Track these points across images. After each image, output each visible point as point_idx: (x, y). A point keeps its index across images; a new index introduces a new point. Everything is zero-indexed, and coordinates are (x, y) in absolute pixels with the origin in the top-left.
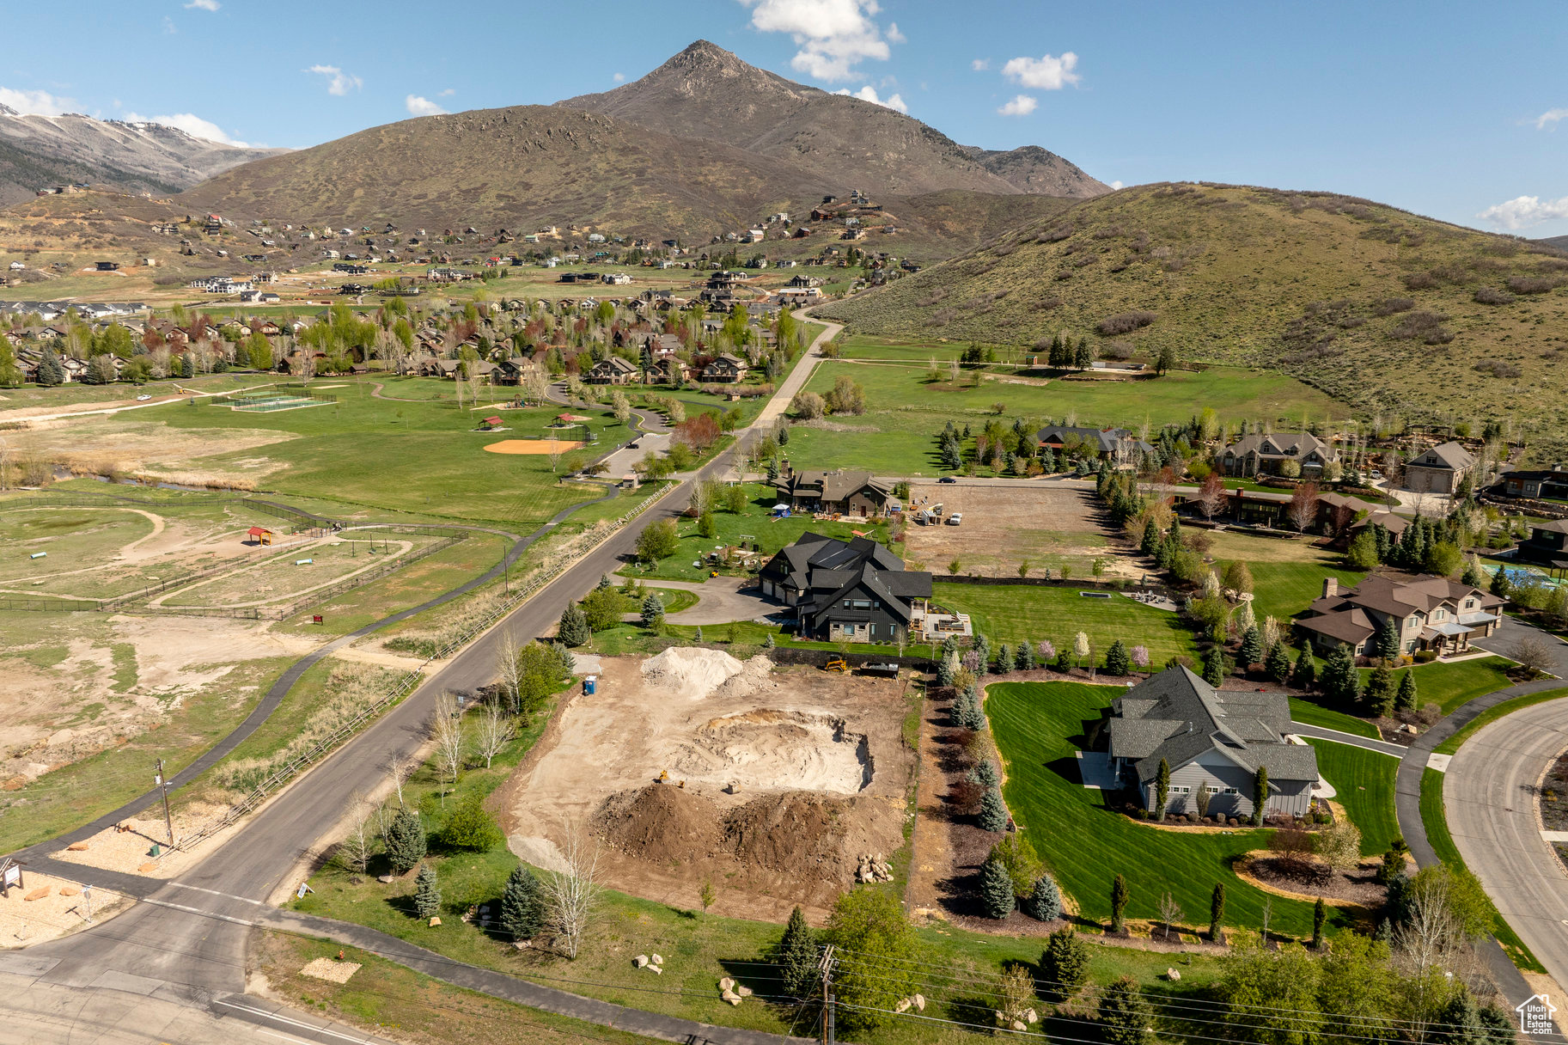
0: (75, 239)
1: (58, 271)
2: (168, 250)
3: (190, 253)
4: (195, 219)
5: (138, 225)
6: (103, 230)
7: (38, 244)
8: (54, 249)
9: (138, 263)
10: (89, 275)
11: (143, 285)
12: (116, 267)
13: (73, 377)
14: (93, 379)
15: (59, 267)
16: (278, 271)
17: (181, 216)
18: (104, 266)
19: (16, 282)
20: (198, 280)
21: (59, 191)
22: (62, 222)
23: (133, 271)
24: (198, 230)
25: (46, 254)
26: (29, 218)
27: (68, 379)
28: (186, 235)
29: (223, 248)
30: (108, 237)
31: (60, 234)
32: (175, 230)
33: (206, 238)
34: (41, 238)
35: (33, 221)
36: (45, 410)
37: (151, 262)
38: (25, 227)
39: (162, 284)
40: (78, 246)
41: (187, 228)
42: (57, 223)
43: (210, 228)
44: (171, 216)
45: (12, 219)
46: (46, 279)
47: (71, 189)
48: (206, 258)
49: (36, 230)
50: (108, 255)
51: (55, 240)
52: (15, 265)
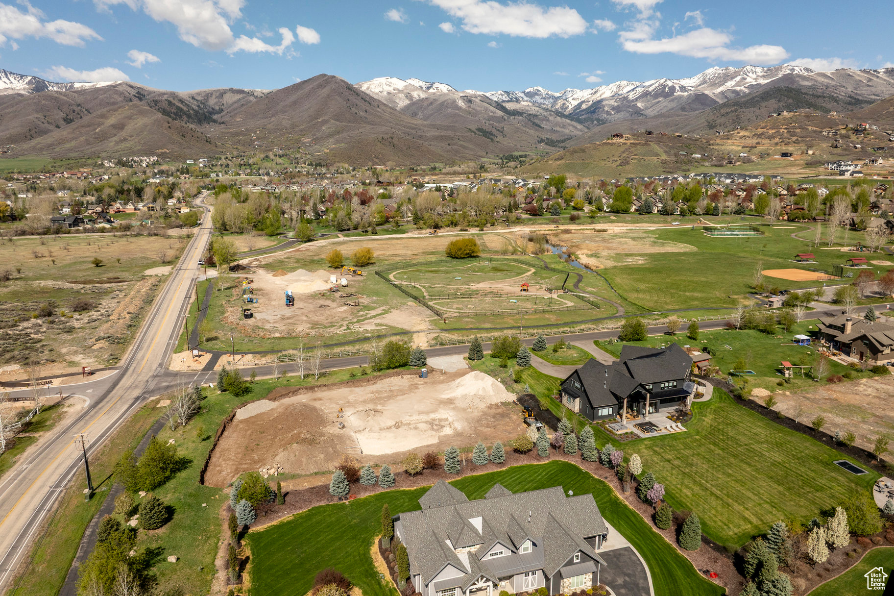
0: (777, 140)
1: (761, 157)
2: (824, 145)
3: (836, 147)
4: (851, 126)
5: (815, 131)
6: (793, 134)
7: (758, 143)
8: (765, 145)
9: (803, 153)
10: (776, 160)
11: (799, 165)
12: (791, 155)
13: (658, 211)
14: (665, 212)
15: (762, 156)
16: (884, 158)
17: (843, 125)
18: (785, 155)
19: (738, 163)
20: (829, 163)
21: (779, 114)
22: (774, 131)
23: (798, 158)
24: (850, 133)
25: (760, 148)
26: (759, 130)
27: (656, 212)
28: (842, 137)
29: (861, 143)
30: (794, 138)
31: (770, 138)
32: (836, 133)
33: (853, 137)
34: (760, 140)
35: (760, 131)
36: (625, 225)
37: (810, 152)
38: (755, 135)
39: (809, 165)
40: (777, 144)
41: (844, 132)
42: (771, 132)
43: (857, 131)
44: (837, 124)
45: (751, 131)
46: (753, 161)
47: (785, 113)
48: (845, 150)
49: (759, 136)
50: (790, 149)
51: (767, 141)
52: (742, 154)
